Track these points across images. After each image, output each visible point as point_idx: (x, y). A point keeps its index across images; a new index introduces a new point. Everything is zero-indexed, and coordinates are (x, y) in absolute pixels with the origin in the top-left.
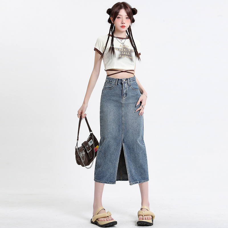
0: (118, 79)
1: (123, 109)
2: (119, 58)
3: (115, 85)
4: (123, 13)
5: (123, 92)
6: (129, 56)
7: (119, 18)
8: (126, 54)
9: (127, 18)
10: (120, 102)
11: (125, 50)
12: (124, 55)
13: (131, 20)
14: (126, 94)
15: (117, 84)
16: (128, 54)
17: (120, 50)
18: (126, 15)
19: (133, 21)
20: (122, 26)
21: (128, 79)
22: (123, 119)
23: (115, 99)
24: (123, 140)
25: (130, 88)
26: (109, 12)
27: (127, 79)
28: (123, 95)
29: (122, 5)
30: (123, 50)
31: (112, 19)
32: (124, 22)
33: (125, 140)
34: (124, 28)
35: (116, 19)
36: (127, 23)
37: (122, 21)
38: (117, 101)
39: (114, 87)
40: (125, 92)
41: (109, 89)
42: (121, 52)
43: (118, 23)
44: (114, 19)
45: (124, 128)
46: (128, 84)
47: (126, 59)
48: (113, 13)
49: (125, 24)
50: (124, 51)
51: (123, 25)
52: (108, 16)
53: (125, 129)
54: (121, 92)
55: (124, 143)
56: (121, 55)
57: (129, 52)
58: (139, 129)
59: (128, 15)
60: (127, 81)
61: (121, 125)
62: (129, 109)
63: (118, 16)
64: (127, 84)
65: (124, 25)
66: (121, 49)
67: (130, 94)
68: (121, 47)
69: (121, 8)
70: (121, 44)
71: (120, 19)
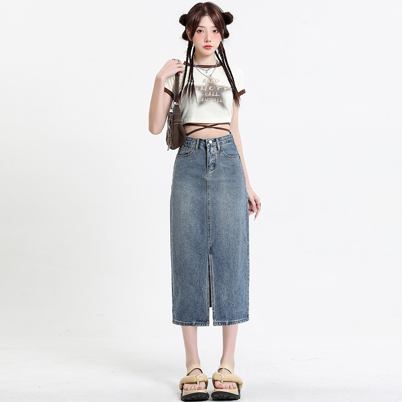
0: (200, 140)
1: (209, 191)
2: (201, 103)
3: (195, 149)
4: (207, 23)
5: (209, 161)
6: (217, 99)
7: (200, 31)
8: (213, 95)
9: (214, 31)
10: (204, 179)
11: (210, 89)
12: (209, 97)
13: (221, 34)
14: (215, 165)
15: (199, 148)
16: (216, 95)
17: (202, 89)
18: (214, 26)
19: (226, 35)
20: (206, 46)
21: (217, 140)
22: (210, 208)
23: (195, 172)
24: (211, 249)
25: (221, 154)
26: (184, 20)
27: (215, 139)
28: (209, 167)
29: (206, 8)
30: (208, 89)
31: (188, 33)
32: (209, 39)
33: (214, 250)
34: (210, 49)
35: (196, 33)
36: (215, 40)
37: (207, 37)
38: (197, 177)
39: (193, 152)
40: (211, 161)
41: (184, 156)
42: (204, 92)
43: (199, 40)
44: (192, 35)
45: (211, 225)
46: (217, 147)
47: (212, 105)
48: (190, 22)
49: (212, 42)
50: (208, 91)
51: (207, 44)
52: (183, 28)
53: (212, 229)
54: (205, 161)
55: (213, 254)
56: (203, 99)
57: (217, 91)
58: (238, 229)
59: (216, 26)
60: (215, 143)
61: (206, 221)
62: (221, 190)
63: (199, 28)
64: (216, 149)
65: (209, 44)
66: (204, 88)
67: (221, 165)
68: (204, 84)
69: (203, 14)
70: (206, 78)
71: (203, 34)
